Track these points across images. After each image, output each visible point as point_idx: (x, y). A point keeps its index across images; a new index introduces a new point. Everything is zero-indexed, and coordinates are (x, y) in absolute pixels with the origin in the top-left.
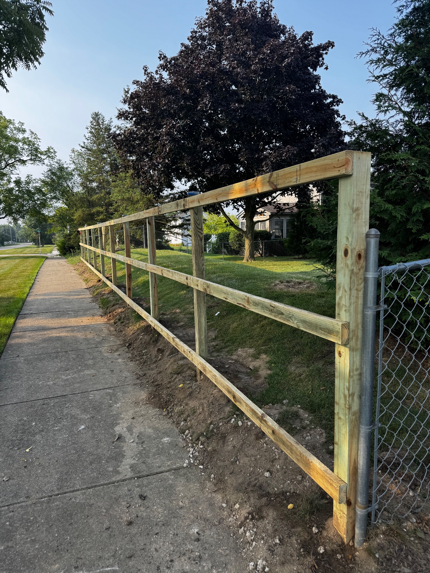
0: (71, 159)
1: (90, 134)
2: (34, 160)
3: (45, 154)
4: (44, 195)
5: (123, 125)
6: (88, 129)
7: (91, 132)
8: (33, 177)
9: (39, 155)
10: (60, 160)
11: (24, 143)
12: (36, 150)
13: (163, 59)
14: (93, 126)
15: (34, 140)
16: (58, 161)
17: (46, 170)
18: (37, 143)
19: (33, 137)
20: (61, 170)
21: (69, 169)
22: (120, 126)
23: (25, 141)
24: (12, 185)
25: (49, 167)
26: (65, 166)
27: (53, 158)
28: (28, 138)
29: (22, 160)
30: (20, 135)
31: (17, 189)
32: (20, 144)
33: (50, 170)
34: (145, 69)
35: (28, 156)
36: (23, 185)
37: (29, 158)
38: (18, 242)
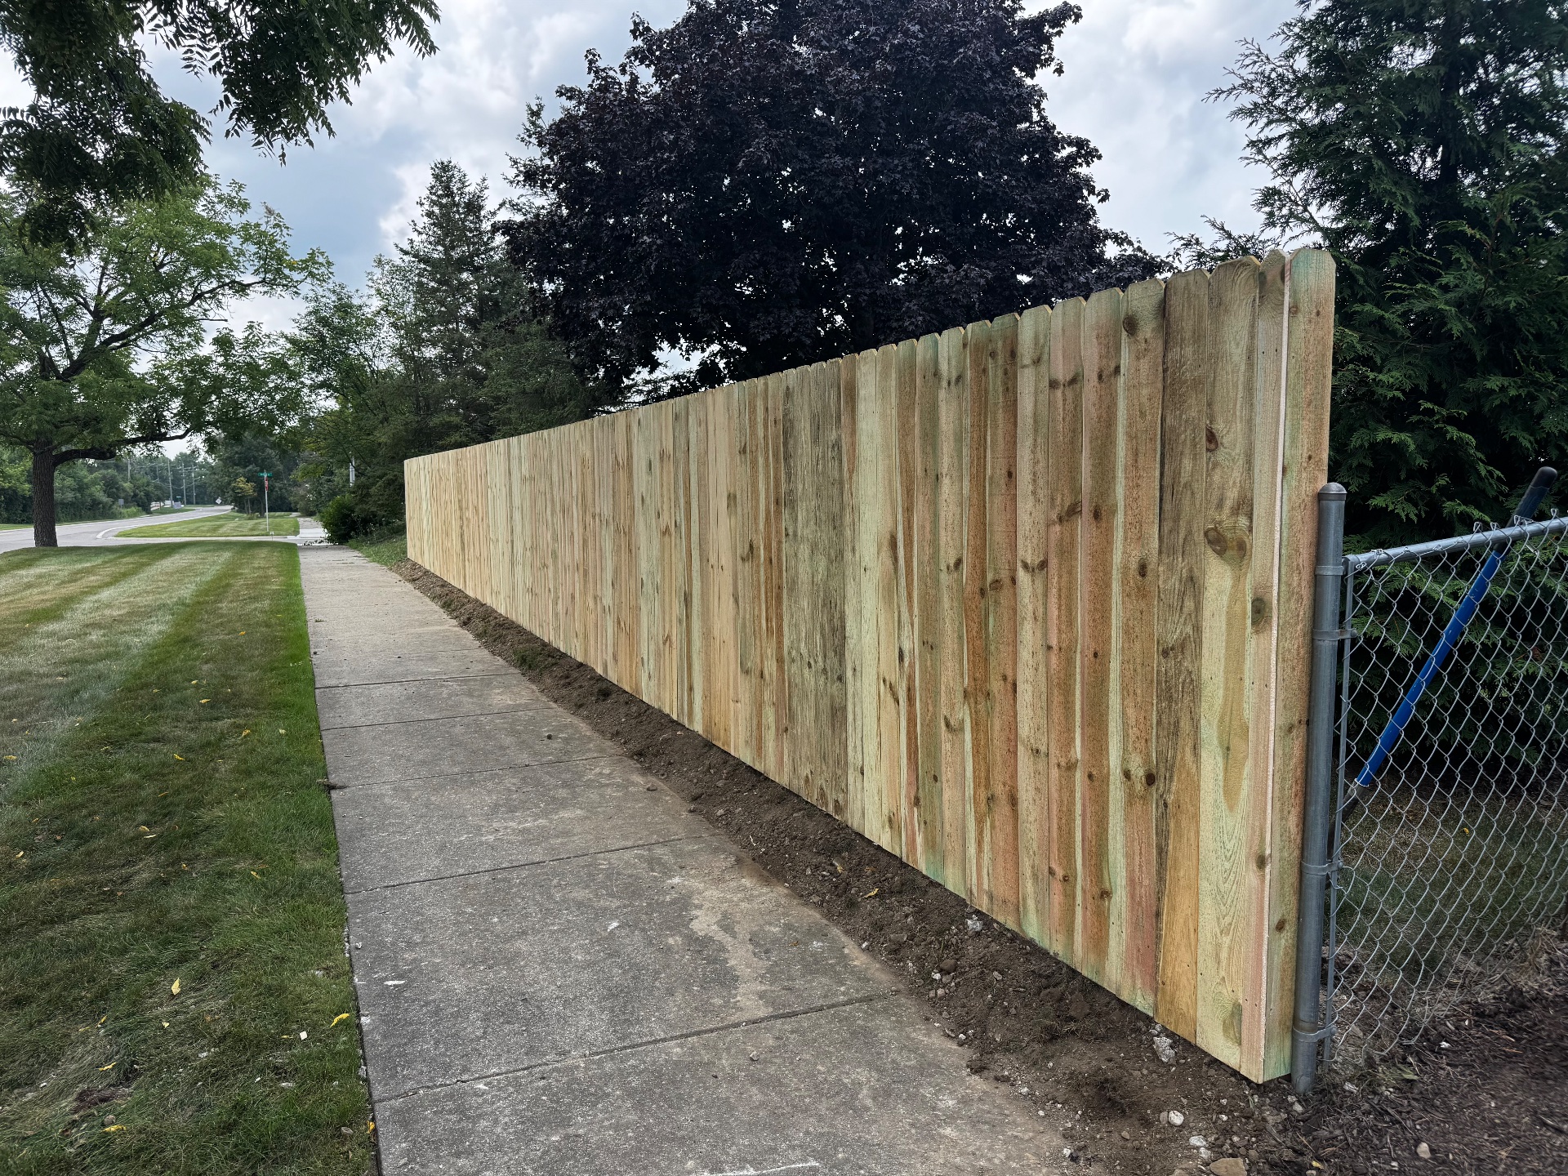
0: (371, 284)
1: (426, 219)
2: (272, 284)
3: (303, 269)
4: (293, 376)
5: (523, 200)
6: (422, 204)
7: (430, 214)
8: (265, 330)
9: (287, 271)
10: (342, 287)
11: (247, 238)
12: (279, 257)
13: (641, 34)
14: (434, 198)
15: (272, 231)
16: (338, 289)
17: (304, 312)
18: (281, 238)
19: (273, 222)
20: (346, 312)
21: (366, 310)
22: (516, 201)
23: (249, 233)
24: (207, 349)
25: (313, 304)
26: (356, 301)
27: (322, 280)
28: (258, 225)
29: (239, 283)
30: (232, 215)
31: (220, 360)
32: (235, 241)
33: (316, 312)
34: (591, 57)
35: (256, 272)
36: (238, 350)
37: (257, 279)
38: (189, 502)
